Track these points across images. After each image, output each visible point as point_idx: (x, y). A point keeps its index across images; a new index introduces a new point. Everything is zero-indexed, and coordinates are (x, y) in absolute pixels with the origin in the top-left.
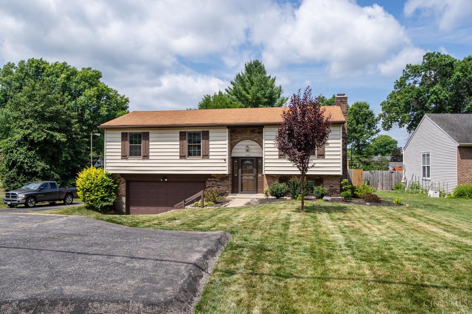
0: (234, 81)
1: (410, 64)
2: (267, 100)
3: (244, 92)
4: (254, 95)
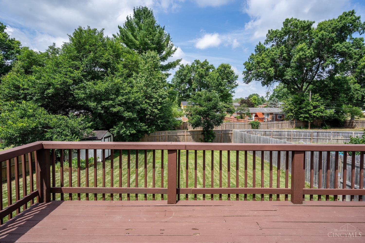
0: (123, 27)
1: (272, 30)
2: (155, 46)
3: (131, 37)
4: (141, 41)
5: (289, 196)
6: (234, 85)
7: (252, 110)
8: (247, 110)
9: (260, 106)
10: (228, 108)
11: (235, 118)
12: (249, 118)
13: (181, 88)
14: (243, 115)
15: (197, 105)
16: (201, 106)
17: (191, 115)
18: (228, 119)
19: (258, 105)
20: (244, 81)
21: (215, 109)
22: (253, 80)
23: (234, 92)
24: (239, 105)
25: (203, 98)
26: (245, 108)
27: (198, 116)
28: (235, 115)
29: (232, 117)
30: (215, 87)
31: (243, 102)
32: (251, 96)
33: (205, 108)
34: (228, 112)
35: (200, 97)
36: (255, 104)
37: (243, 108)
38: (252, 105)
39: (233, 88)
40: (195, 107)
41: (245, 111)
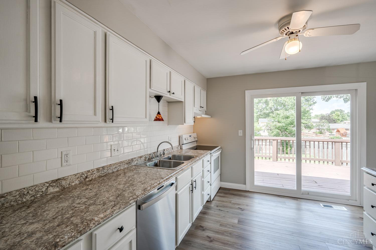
5: (334, 163)
6: (312, 102)
7: (332, 126)
8: (327, 126)
9: (345, 122)
10: (306, 124)
11: (313, 133)
12: (330, 134)
13: (259, 108)
14: (323, 131)
15: (276, 121)
16: (279, 122)
17: (271, 130)
18: (306, 134)
19: (343, 121)
20: (323, 99)
21: (292, 124)
22: (334, 97)
23: (312, 109)
24: (318, 121)
25: (281, 116)
26: (324, 124)
27: (277, 130)
28: (313, 130)
29: (310, 132)
30: (291, 105)
31: (323, 118)
32: (333, 112)
33: (283, 124)
34: (305, 127)
35: (278, 116)
36: (339, 120)
37: (322, 124)
38: (334, 121)
39: (310, 105)
40: (275, 123)
41: (324, 127)
